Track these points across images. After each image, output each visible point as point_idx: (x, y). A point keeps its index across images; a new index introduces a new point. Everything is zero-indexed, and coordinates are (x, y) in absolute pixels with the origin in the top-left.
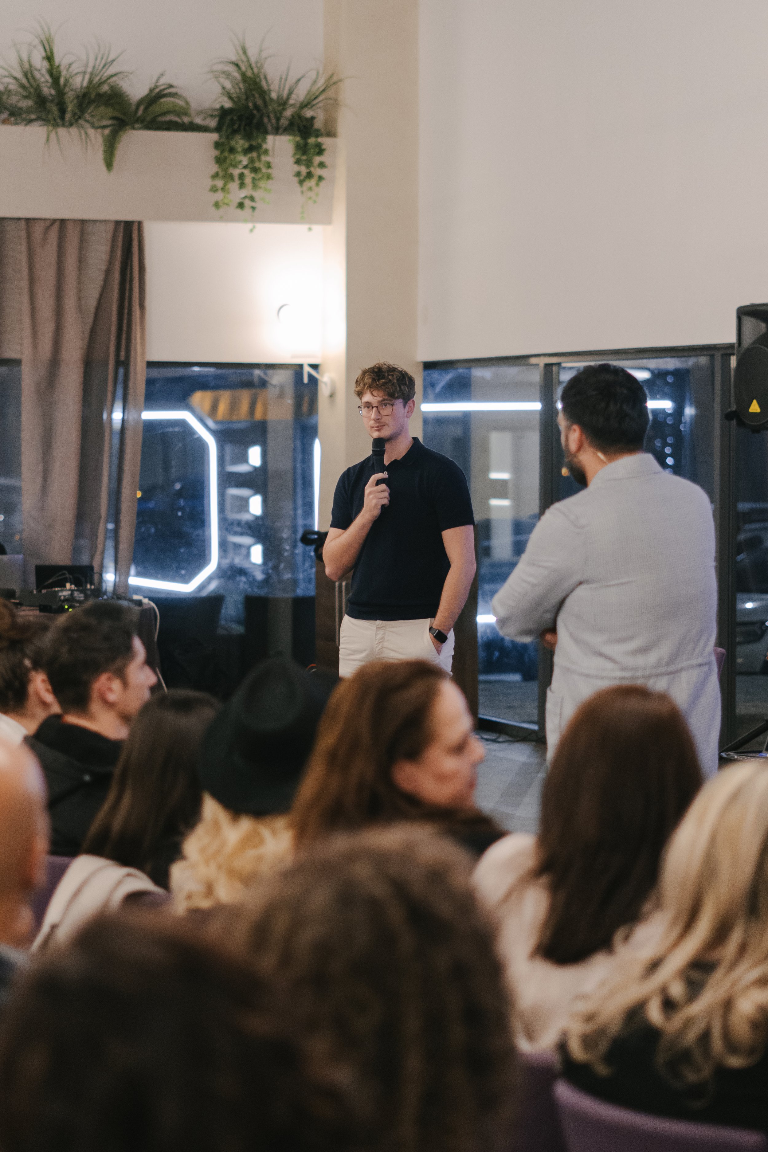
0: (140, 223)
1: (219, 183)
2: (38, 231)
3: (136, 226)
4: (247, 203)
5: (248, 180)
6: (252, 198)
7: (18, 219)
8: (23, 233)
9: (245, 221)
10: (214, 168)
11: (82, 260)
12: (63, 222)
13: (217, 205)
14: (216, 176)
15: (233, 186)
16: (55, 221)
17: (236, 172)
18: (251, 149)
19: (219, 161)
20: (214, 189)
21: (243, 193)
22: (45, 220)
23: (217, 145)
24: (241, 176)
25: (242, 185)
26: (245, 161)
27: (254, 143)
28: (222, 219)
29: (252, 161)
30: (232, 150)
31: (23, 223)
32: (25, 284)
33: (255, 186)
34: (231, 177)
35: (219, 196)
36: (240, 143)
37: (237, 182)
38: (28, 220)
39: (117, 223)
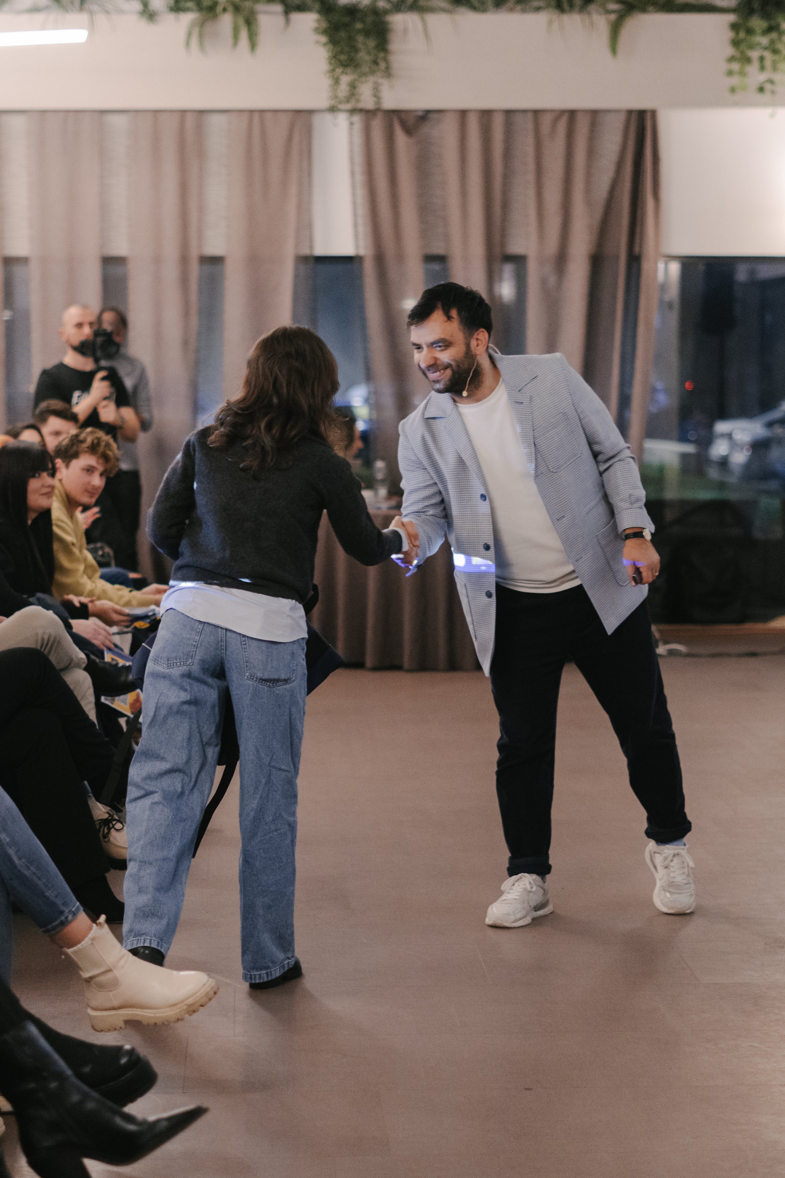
0: (654, 113)
1: (736, 66)
2: (546, 121)
3: (648, 117)
4: (768, 87)
5: (768, 63)
6: (771, 82)
7: (524, 111)
8: (530, 126)
9: (765, 105)
10: (730, 51)
11: (591, 153)
12: (572, 114)
13: (733, 90)
14: (732, 59)
15: (753, 69)
16: (563, 112)
17: (754, 55)
18: (770, 29)
19: (736, 43)
20: (730, 73)
21: (762, 77)
22: (552, 111)
23: (735, 27)
24: (762, 59)
25: (762, 68)
26: (764, 40)
27: (773, 23)
28: (737, 104)
29: (772, 42)
30: (750, 32)
31: (530, 116)
32: (531, 177)
33: (775, 68)
34: (748, 60)
35: (735, 81)
36: (757, 23)
37: (756, 64)
38: (536, 113)
39: (630, 112)
